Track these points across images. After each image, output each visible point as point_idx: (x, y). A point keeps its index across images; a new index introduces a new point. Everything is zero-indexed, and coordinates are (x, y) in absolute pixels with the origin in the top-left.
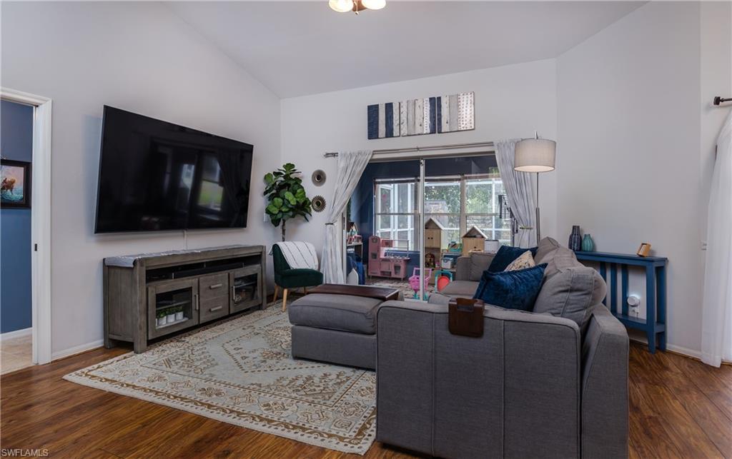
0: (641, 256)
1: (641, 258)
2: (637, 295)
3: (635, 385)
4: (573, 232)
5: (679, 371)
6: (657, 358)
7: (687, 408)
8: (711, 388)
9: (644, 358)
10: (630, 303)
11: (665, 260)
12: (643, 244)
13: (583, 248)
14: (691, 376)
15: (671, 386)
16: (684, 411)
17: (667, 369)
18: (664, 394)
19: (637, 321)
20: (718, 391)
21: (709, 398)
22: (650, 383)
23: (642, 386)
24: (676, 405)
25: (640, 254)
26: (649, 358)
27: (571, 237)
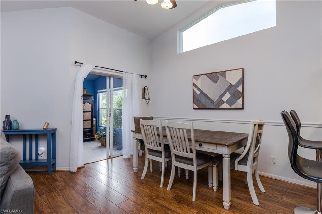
0: (45, 129)
1: (45, 130)
2: (43, 148)
3: (41, 197)
4: (6, 119)
5: (62, 179)
6: (52, 177)
7: (65, 198)
8: (74, 182)
9: (46, 179)
10: (39, 152)
11: (55, 130)
12: (46, 123)
13: (13, 128)
14: (66, 180)
15: (58, 189)
16: (64, 200)
17: (56, 180)
18: (55, 195)
19: (42, 161)
20: (76, 183)
21: (73, 187)
22: (49, 193)
23: (44, 196)
24: (60, 199)
25: (45, 128)
26: (48, 178)
27: (4, 122)
